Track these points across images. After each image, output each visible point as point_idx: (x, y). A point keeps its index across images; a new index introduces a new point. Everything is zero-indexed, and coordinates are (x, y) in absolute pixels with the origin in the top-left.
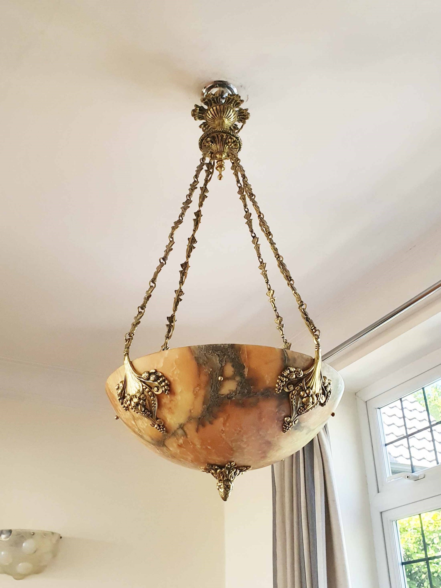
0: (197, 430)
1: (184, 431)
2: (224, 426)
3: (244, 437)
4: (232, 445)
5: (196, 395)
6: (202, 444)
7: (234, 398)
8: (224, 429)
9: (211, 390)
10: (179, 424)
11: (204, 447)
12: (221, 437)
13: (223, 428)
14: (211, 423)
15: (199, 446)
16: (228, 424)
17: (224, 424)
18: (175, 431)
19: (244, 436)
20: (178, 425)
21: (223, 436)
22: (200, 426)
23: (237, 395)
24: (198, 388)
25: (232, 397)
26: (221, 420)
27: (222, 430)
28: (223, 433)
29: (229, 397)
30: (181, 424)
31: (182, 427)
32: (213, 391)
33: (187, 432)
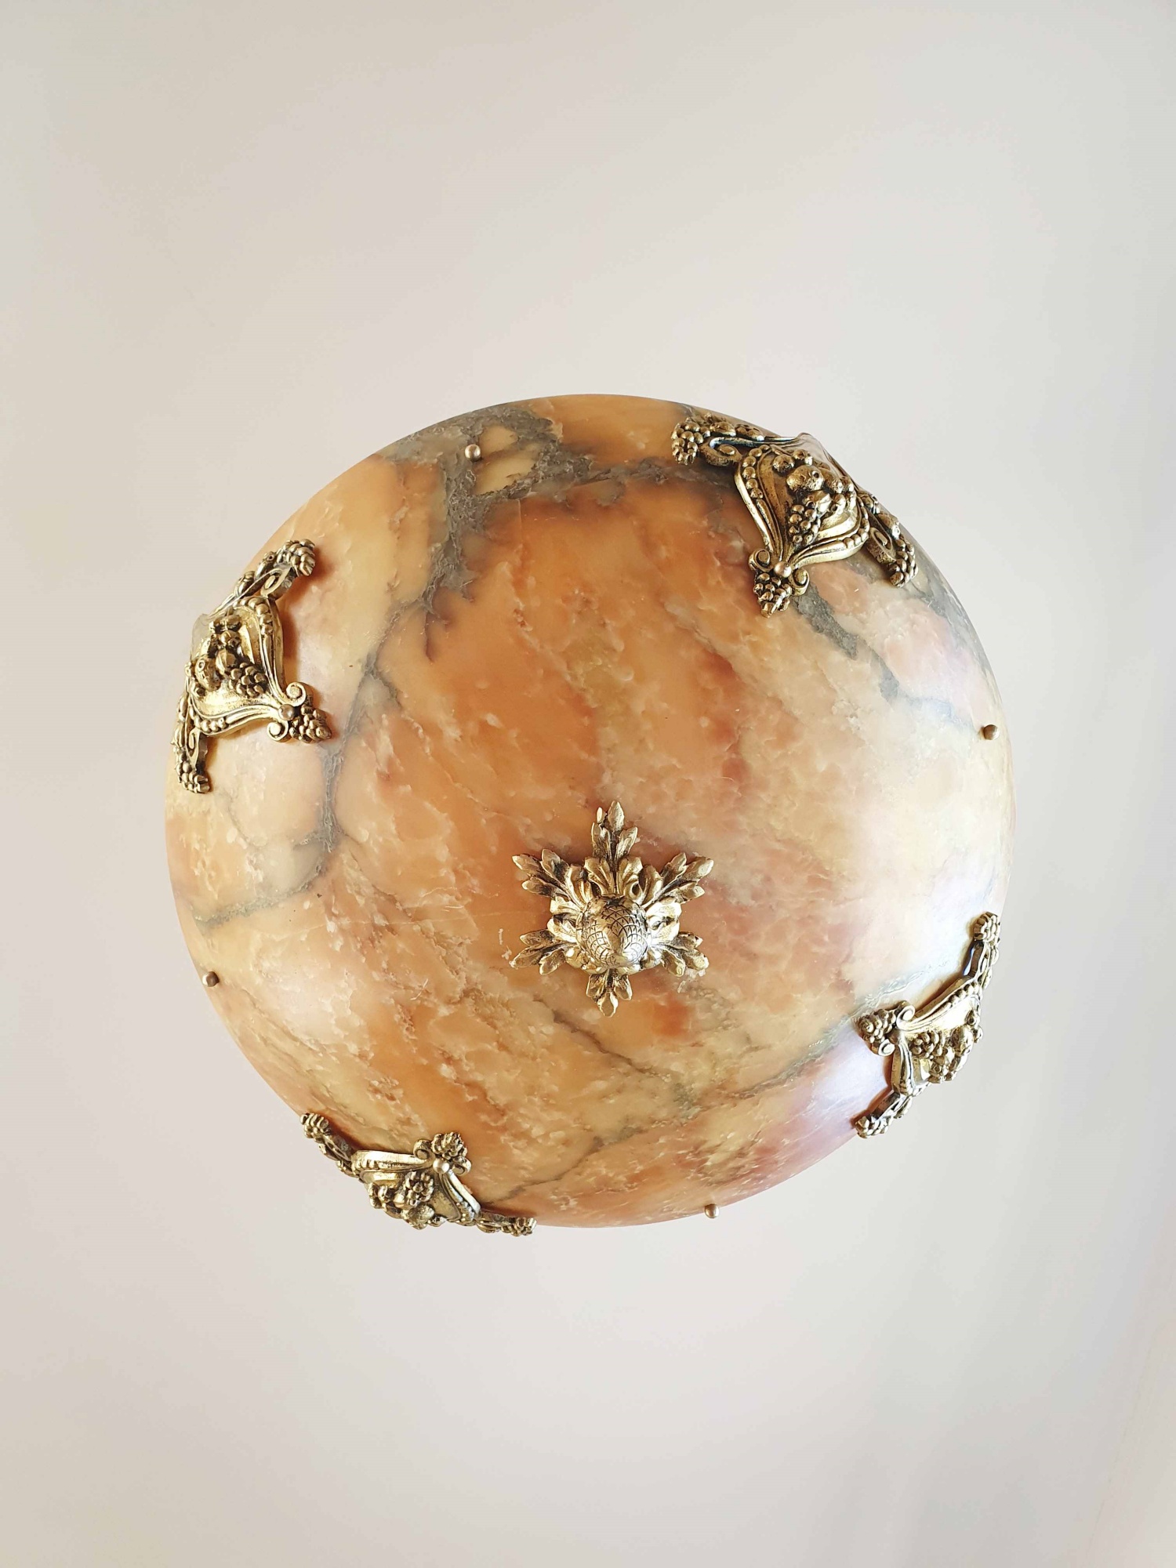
0: (430, 650)
1: (388, 685)
2: (519, 595)
3: (609, 628)
4: (575, 677)
5: (400, 530)
6: (462, 714)
7: (530, 494)
8: (522, 606)
9: (448, 495)
10: (359, 661)
11: (472, 727)
12: (521, 642)
13: (518, 600)
14: (470, 595)
15: (452, 733)
16: (531, 581)
17: (519, 584)
18: (357, 703)
19: (607, 621)
20: (359, 666)
21: (527, 637)
22: (438, 628)
23: (540, 481)
24: (405, 509)
25: (525, 490)
26: (504, 570)
27: (517, 611)
28: (523, 624)
29: (513, 493)
30: (369, 657)
31: (373, 669)
32: (454, 495)
33: (398, 681)
